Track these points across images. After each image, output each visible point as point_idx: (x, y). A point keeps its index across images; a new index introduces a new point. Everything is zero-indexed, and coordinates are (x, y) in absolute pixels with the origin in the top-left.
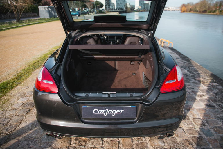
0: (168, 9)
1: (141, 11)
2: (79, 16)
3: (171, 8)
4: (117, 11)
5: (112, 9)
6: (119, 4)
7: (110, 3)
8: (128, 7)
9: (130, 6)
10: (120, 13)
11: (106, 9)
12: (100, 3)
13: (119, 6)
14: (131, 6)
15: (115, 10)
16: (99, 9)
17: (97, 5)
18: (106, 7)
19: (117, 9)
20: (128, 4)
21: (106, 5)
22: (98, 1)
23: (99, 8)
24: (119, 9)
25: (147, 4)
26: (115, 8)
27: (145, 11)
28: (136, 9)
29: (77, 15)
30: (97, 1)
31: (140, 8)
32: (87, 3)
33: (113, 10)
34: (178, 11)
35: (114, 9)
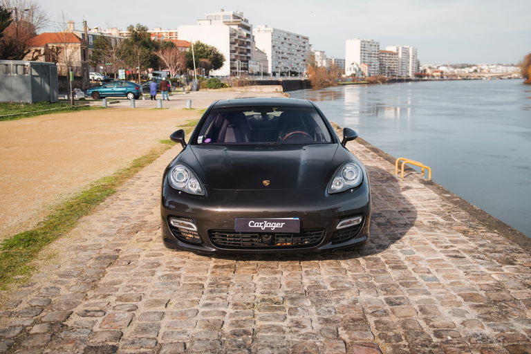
0: (476, 71)
1: (370, 83)
2: (137, 97)
3: (485, 68)
4: (277, 83)
5: (259, 74)
6: (285, 55)
7: (249, 51)
8: (319, 65)
9: (325, 64)
10: (285, 90)
11: (233, 74)
12: (212, 50)
13: (284, 64)
14: (329, 61)
15: (268, 79)
16: (207, 74)
17: (201, 57)
18: (232, 68)
19: (274, 74)
20: (317, 54)
21: (232, 60)
22: (202, 45)
23: (208, 68)
24: (282, 75)
25: (391, 53)
26: (270, 71)
27: (384, 81)
28: (348, 73)
29: (131, 96)
30: (198, 45)
31: (365, 69)
32: (163, 53)
33: (261, 78)
34: (515, 78)
35: (265, 74)
